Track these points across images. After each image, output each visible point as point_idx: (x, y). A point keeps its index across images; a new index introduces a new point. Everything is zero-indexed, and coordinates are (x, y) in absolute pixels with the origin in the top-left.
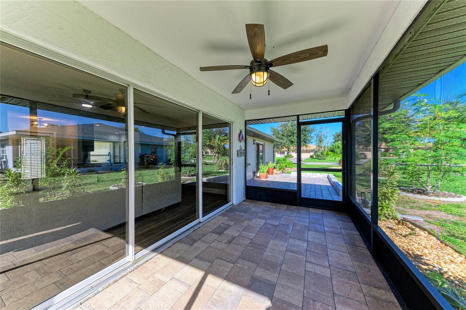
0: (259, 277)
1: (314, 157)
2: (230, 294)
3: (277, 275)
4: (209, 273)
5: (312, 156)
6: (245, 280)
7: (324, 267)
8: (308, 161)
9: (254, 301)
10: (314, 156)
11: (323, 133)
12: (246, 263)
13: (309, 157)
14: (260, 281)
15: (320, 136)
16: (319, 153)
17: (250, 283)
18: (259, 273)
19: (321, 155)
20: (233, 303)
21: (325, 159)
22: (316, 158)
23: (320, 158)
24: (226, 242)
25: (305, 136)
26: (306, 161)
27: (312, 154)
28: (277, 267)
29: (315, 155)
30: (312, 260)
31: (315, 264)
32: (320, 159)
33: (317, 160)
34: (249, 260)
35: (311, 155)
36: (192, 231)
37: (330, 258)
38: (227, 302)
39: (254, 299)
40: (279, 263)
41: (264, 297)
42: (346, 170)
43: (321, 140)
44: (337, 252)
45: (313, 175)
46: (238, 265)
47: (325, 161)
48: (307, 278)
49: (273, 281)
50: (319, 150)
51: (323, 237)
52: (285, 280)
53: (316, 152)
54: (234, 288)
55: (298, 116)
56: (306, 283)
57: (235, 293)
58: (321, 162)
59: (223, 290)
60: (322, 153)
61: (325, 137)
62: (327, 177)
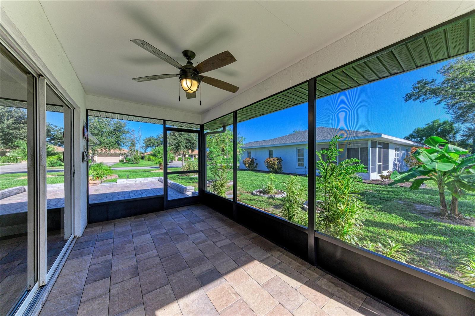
0: (201, 273)
1: (125, 162)
2: (197, 302)
3: (209, 263)
4: (154, 312)
5: (122, 160)
6: (194, 284)
7: (224, 239)
8: (117, 166)
9: (216, 287)
10: (125, 160)
11: (136, 136)
12: (179, 274)
13: (119, 161)
14: (204, 275)
15: (132, 139)
16: (131, 157)
17: (200, 282)
18: (197, 271)
19: (133, 159)
20: (206, 303)
21: (138, 164)
22: (127, 163)
23: (132, 162)
24: (130, 276)
25: (119, 137)
26: (115, 166)
27: (121, 158)
28: (203, 258)
29: (125, 159)
30: (216, 240)
31: (219, 241)
32: (132, 164)
33: (129, 165)
34: (178, 271)
36: (41, 306)
37: (222, 233)
38: (201, 308)
39: (215, 287)
40: (201, 255)
41: (218, 280)
42: (201, 171)
43: (133, 143)
44: (221, 228)
46: (174, 281)
47: (137, 165)
48: (224, 250)
49: (211, 267)
50: (131, 154)
51: (205, 224)
52: (217, 261)
53: (127, 156)
54: (194, 296)
55: (164, 121)
56: (227, 253)
57: (198, 298)
58: (133, 167)
59: (187, 306)
60: (134, 157)
61: (137, 141)
62: (158, 180)
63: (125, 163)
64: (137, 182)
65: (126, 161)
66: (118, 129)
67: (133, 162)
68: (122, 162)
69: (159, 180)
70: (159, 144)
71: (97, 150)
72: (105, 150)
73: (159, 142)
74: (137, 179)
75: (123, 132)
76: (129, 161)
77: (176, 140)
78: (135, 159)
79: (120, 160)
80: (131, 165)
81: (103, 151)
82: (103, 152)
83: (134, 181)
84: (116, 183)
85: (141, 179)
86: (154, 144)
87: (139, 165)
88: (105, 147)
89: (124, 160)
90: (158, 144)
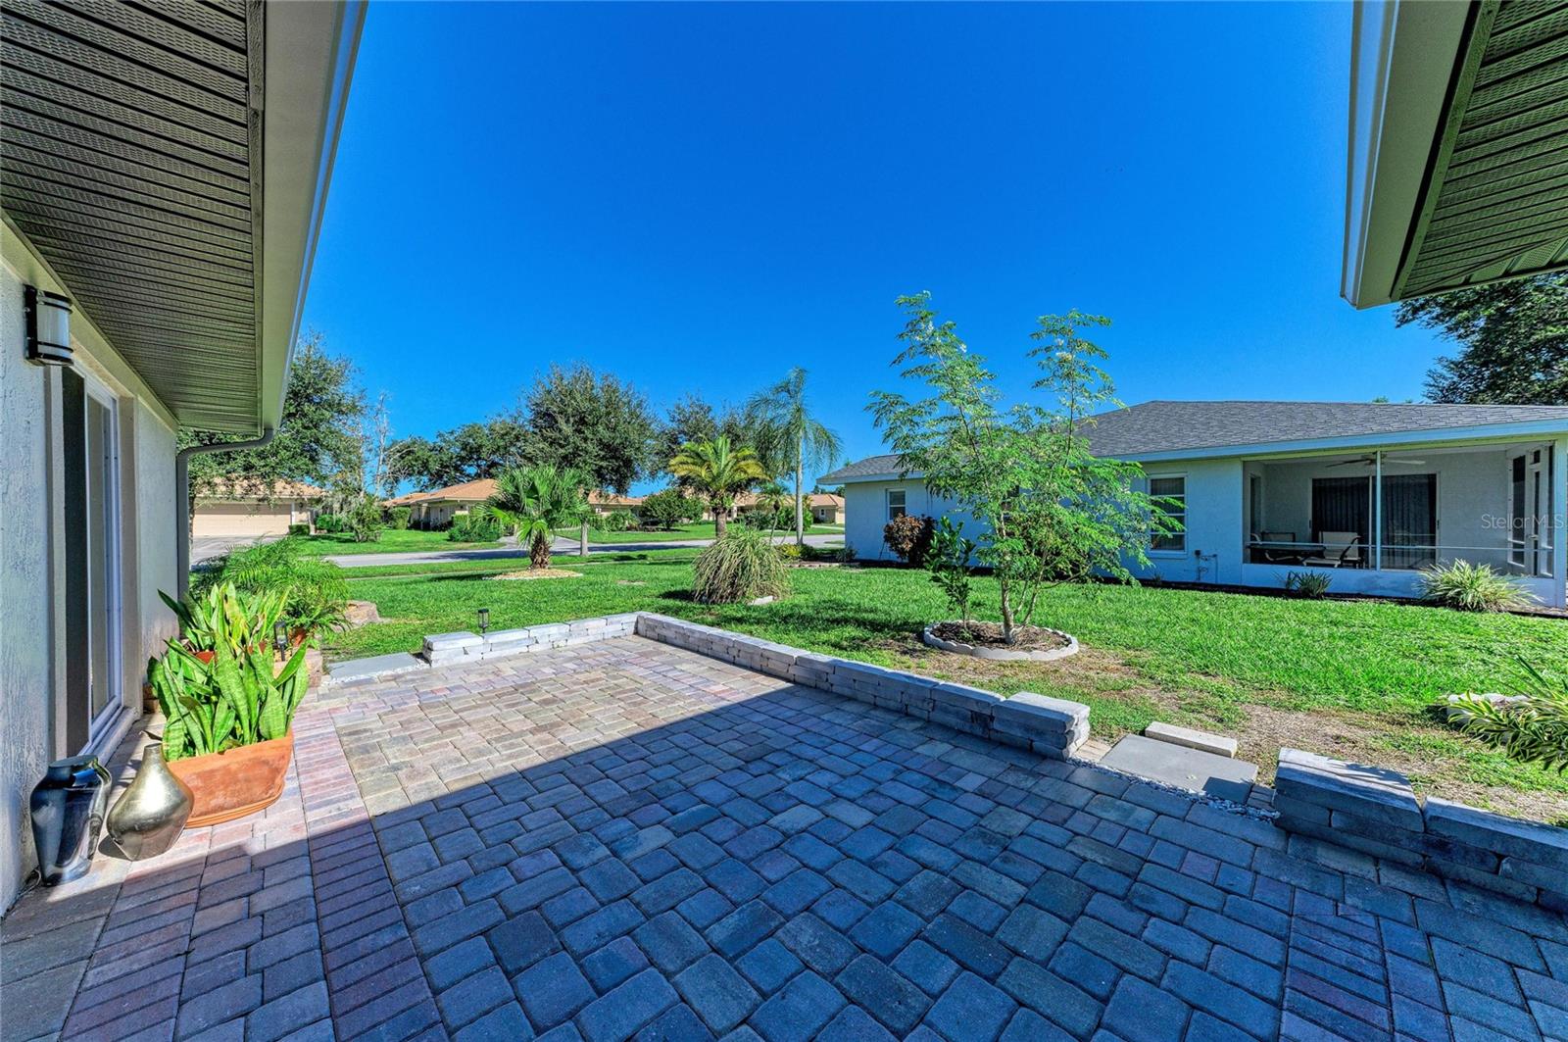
1: (312, 533)
5: (299, 527)
10: (312, 527)
13: (288, 530)
16: (344, 514)
19: (354, 521)
21: (373, 541)
22: (324, 538)
23: (347, 535)
27: (298, 518)
29: (315, 523)
32: (346, 541)
35: (294, 523)
45: (570, 634)
47: (375, 547)
50: (346, 501)
53: (328, 509)
58: (358, 553)
60: (358, 514)
61: (370, 450)
62: (633, 629)
63: (314, 538)
64: (535, 649)
65: (316, 529)
66: (310, 391)
67: (353, 534)
68: (304, 534)
69: (636, 628)
70: (447, 467)
71: (209, 483)
72: (245, 483)
73: (445, 459)
74: (536, 631)
75: (337, 407)
76: (329, 531)
77: (562, 446)
78: (361, 521)
79: (291, 527)
80: (346, 545)
81: (237, 487)
82: (238, 491)
83: (518, 642)
84: (427, 666)
85: (554, 631)
86: (425, 465)
87: (381, 548)
88: (248, 467)
89: (308, 527)
90: (442, 466)
